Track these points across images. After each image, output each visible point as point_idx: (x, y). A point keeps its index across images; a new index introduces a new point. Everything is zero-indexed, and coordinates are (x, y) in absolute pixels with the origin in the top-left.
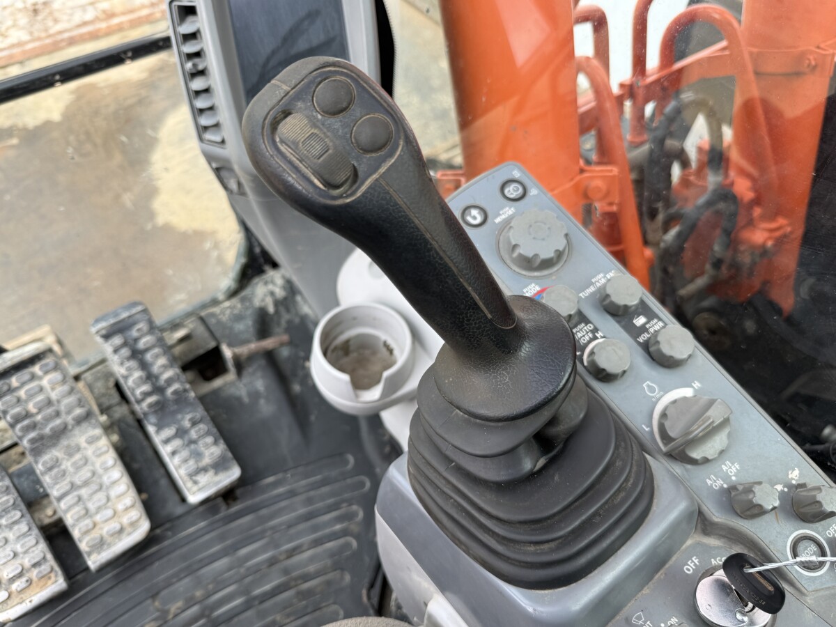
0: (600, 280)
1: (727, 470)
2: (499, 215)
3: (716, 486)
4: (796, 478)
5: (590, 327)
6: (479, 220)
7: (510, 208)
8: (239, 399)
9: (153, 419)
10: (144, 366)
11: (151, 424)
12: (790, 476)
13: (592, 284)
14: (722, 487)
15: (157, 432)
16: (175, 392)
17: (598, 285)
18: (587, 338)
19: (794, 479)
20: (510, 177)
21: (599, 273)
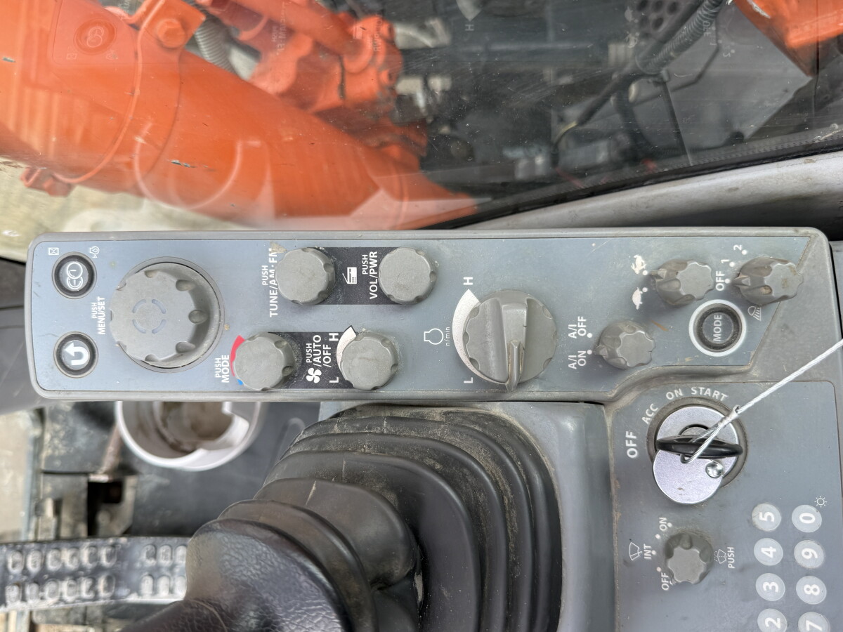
1: (577, 335)
2: (96, 322)
3: (582, 362)
4: (644, 267)
5: (317, 339)
6: (85, 353)
7: (95, 300)
8: (160, 488)
9: (123, 592)
10: (58, 576)
11: (127, 596)
12: (637, 272)
13: (267, 289)
14: (588, 358)
15: (139, 594)
16: (109, 557)
18: (327, 355)
19: (643, 270)
21: (260, 270)
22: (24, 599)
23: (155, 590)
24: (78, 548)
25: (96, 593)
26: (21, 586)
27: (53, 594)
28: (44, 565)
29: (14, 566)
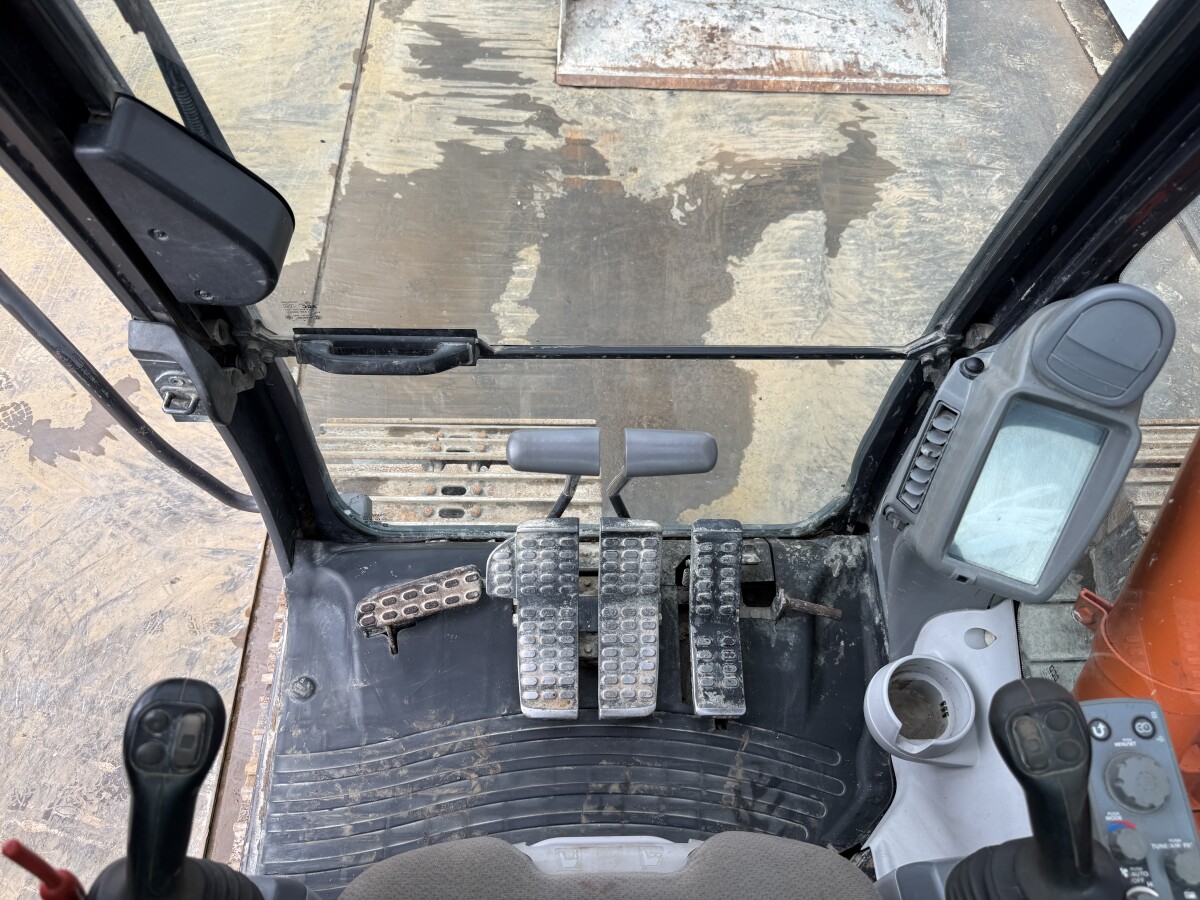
0: (1176, 844)
2: (1121, 741)
5: (1146, 874)
6: (1101, 735)
7: (1133, 740)
9: (698, 622)
10: (715, 577)
11: (694, 625)
13: (1167, 842)
15: (696, 635)
16: (727, 611)
17: (1172, 846)
18: (1138, 881)
20: (1146, 714)
21: (1178, 837)
22: (701, 554)
23: (700, 648)
24: (735, 589)
25: (699, 603)
26: (711, 553)
27: (703, 573)
28: (725, 566)
29: (726, 546)
